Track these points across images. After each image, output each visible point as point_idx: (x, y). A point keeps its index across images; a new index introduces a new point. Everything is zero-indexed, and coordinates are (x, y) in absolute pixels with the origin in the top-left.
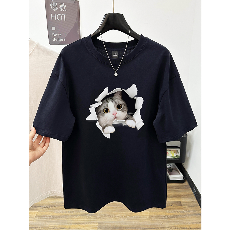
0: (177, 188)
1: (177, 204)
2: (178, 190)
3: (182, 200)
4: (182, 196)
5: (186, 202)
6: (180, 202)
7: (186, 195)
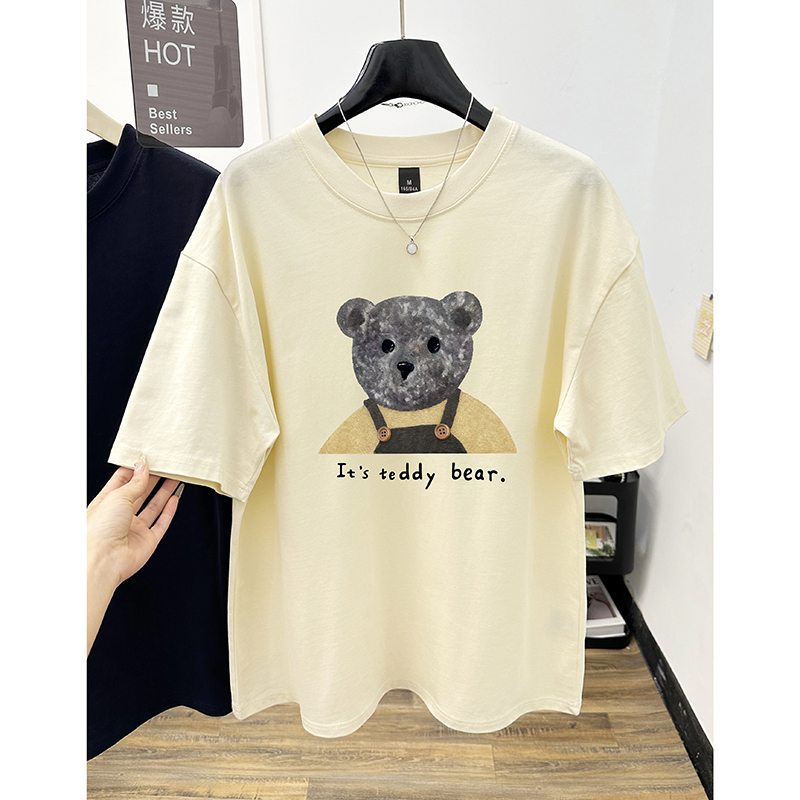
0: (599, 666)
1: (591, 723)
2: (601, 671)
3: (611, 709)
5: (628, 717)
6: (605, 715)
7: (629, 692)
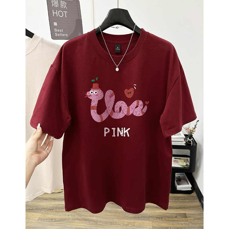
0: (183, 199)
1: (181, 216)
2: (184, 200)
3: (187, 212)
4: (188, 208)
5: (192, 215)
6: (185, 214)
7: (193, 207)
